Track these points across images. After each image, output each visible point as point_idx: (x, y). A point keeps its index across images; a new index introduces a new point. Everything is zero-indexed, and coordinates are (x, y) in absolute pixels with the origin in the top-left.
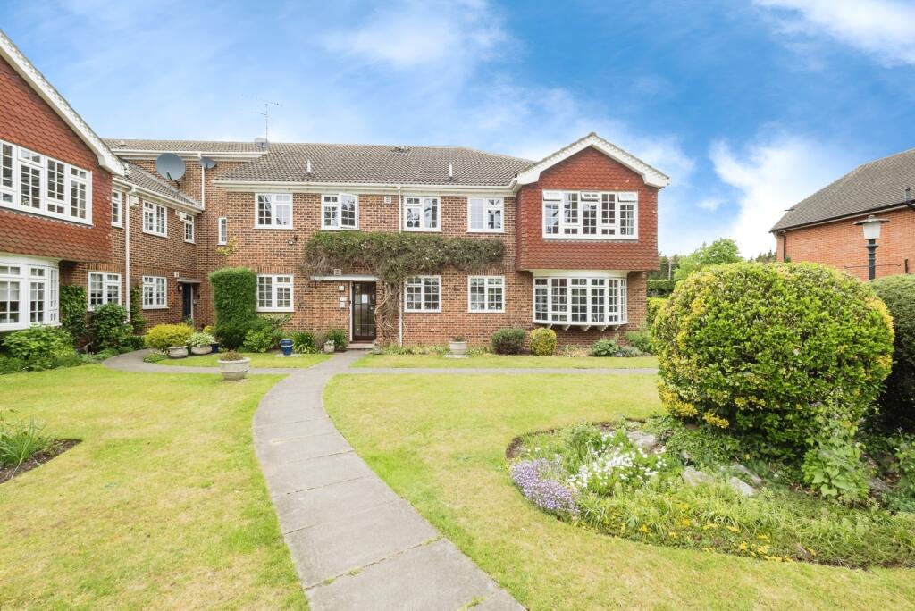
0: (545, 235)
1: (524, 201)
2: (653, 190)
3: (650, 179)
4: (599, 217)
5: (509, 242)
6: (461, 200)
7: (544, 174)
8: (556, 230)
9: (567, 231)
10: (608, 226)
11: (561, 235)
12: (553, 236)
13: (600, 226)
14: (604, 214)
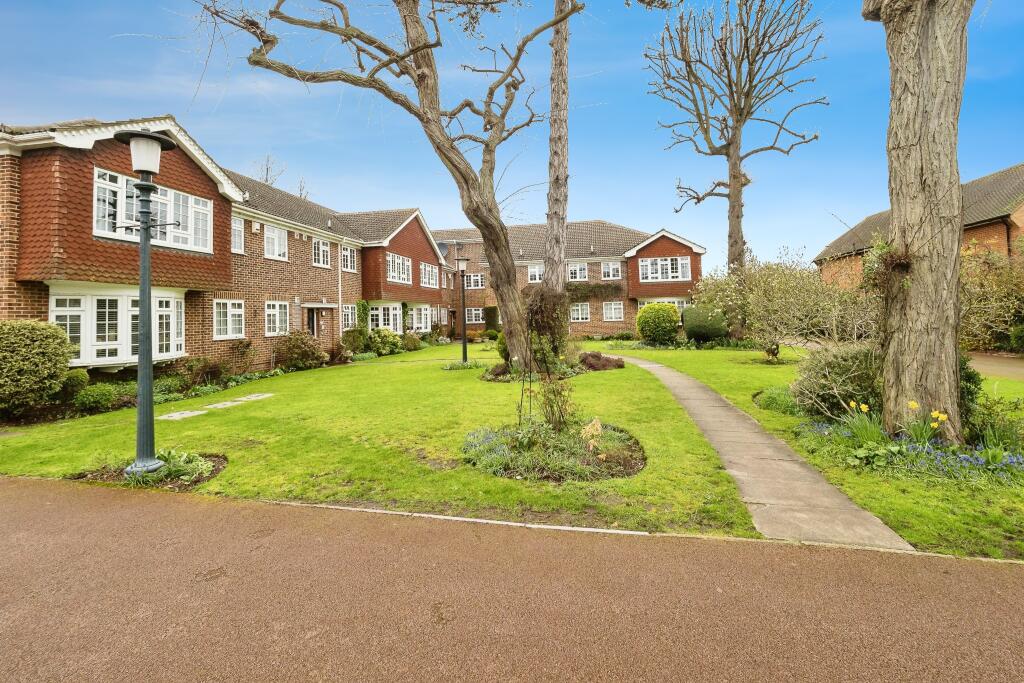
0: (641, 281)
1: (630, 264)
2: (699, 255)
3: (696, 249)
4: (670, 271)
5: (625, 283)
6: (598, 264)
7: (638, 252)
8: (647, 278)
9: (653, 278)
10: (675, 274)
11: (650, 280)
12: (645, 281)
13: (670, 274)
14: (672, 268)
